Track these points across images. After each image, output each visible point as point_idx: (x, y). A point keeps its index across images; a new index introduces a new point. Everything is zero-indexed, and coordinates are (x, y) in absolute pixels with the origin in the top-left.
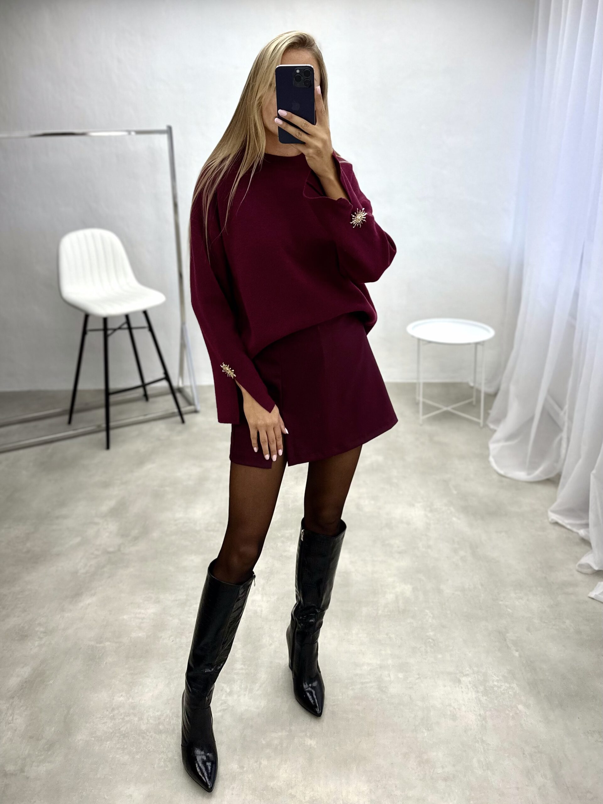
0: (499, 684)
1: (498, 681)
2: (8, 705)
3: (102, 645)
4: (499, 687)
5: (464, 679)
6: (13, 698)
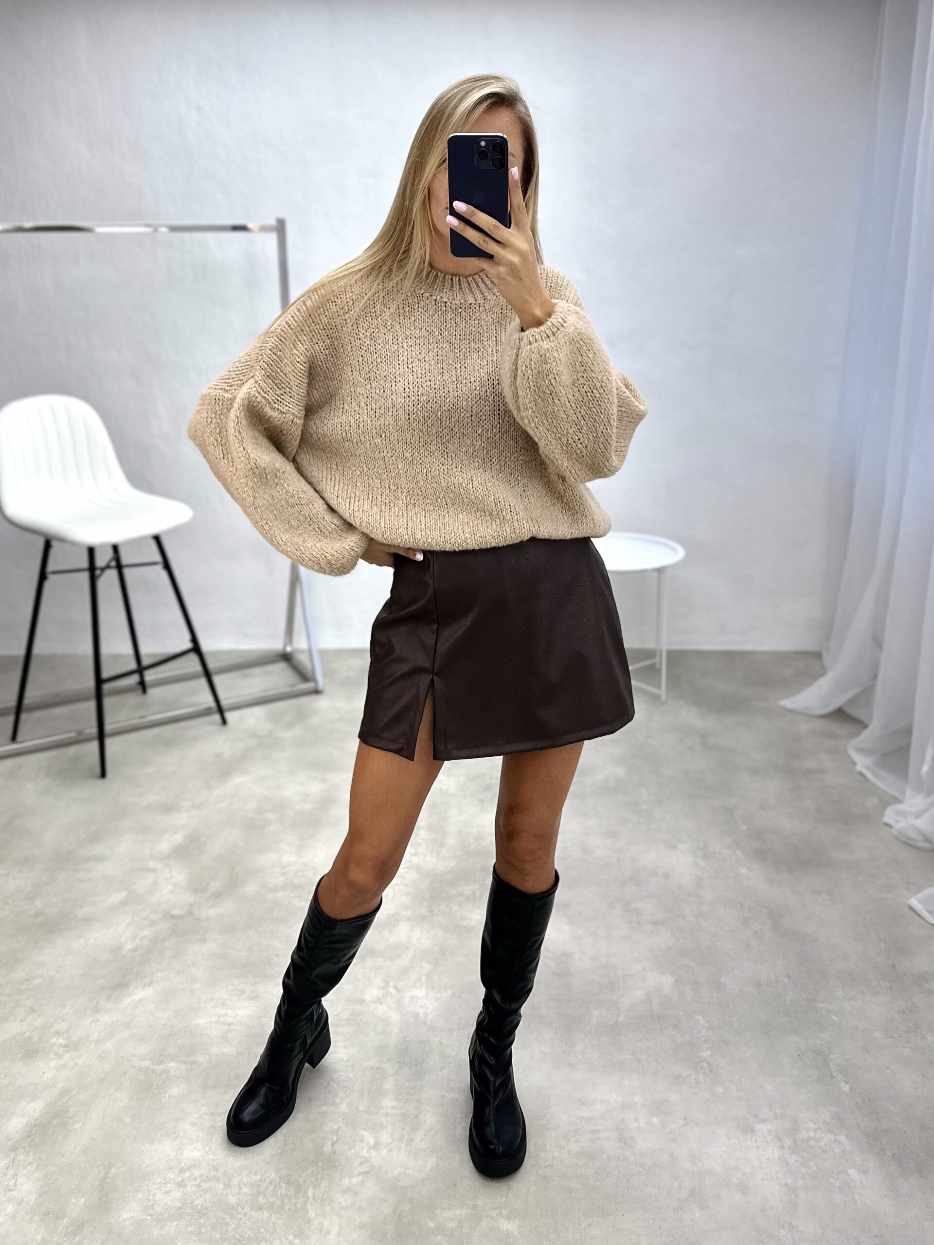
0: (818, 1136)
2: (8, 1162)
3: (160, 1067)
4: (818, 1141)
5: (759, 1127)
6: (16, 1150)
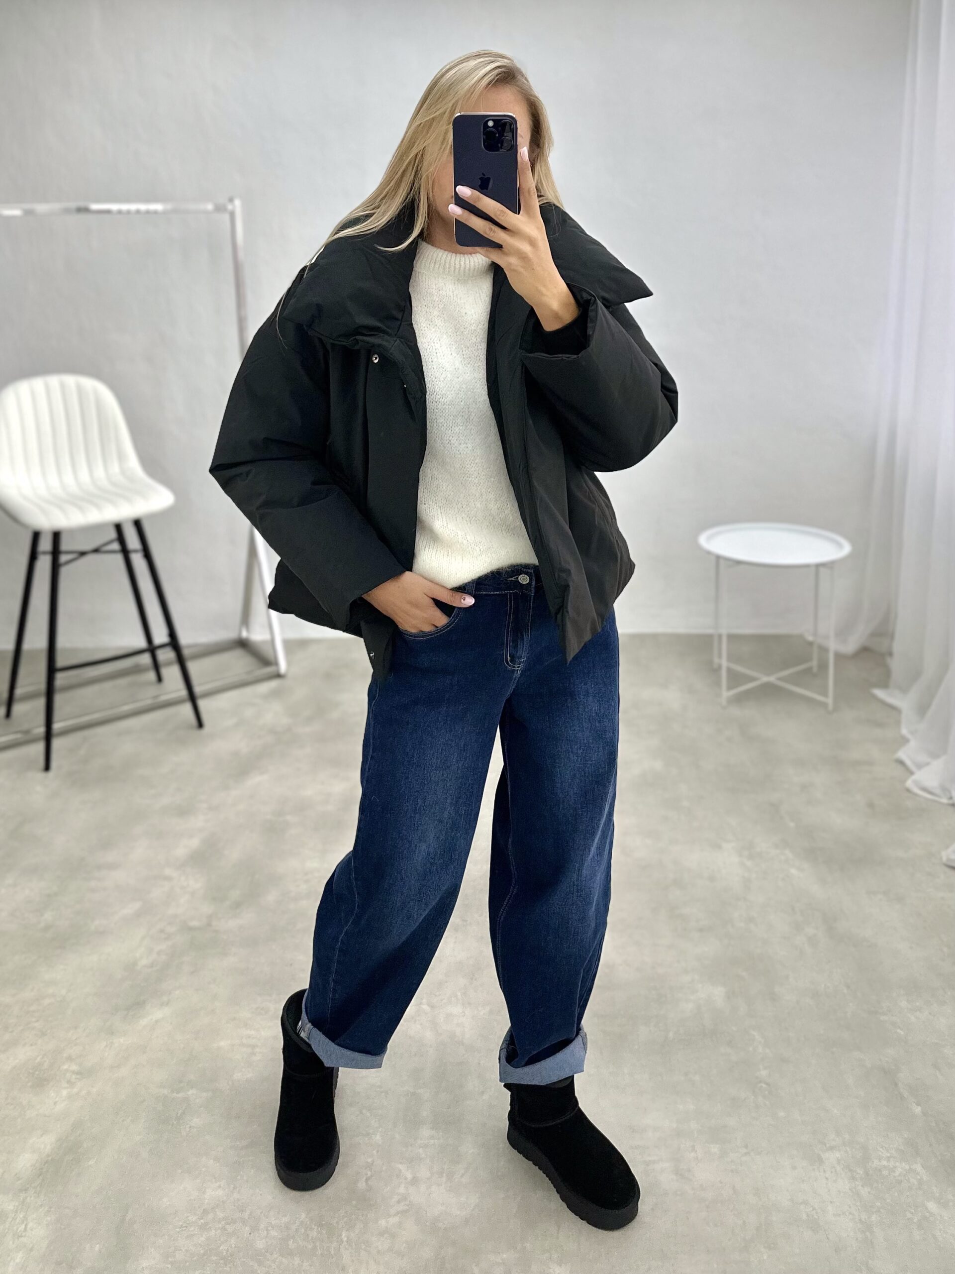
0: (891, 1164)
1: (888, 1159)
2: (17, 1204)
3: (180, 1095)
5: (826, 1155)
6: (26, 1190)
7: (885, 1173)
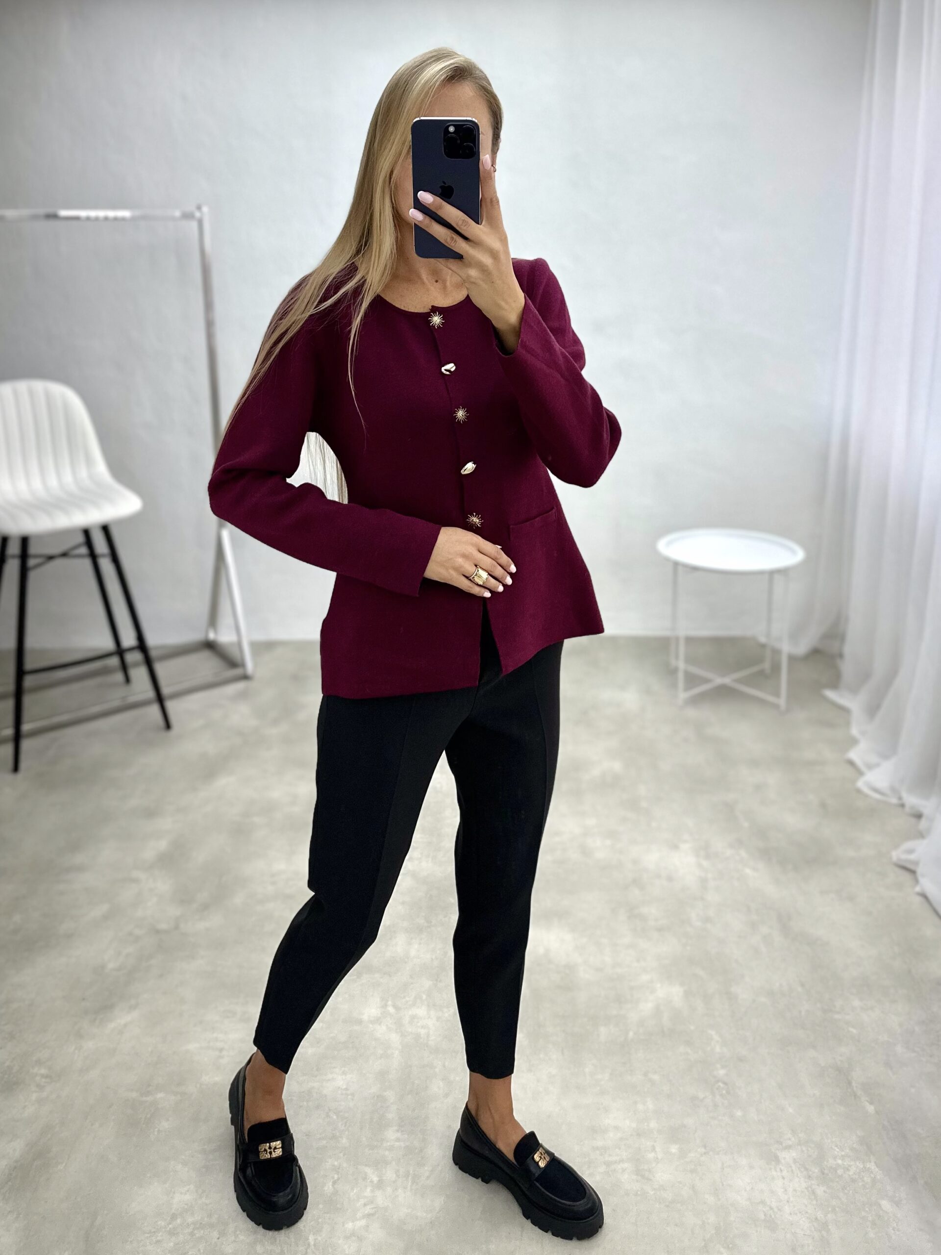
1: (843, 1158)
4: (847, 1169)
5: (783, 1155)
7: (840, 1172)
